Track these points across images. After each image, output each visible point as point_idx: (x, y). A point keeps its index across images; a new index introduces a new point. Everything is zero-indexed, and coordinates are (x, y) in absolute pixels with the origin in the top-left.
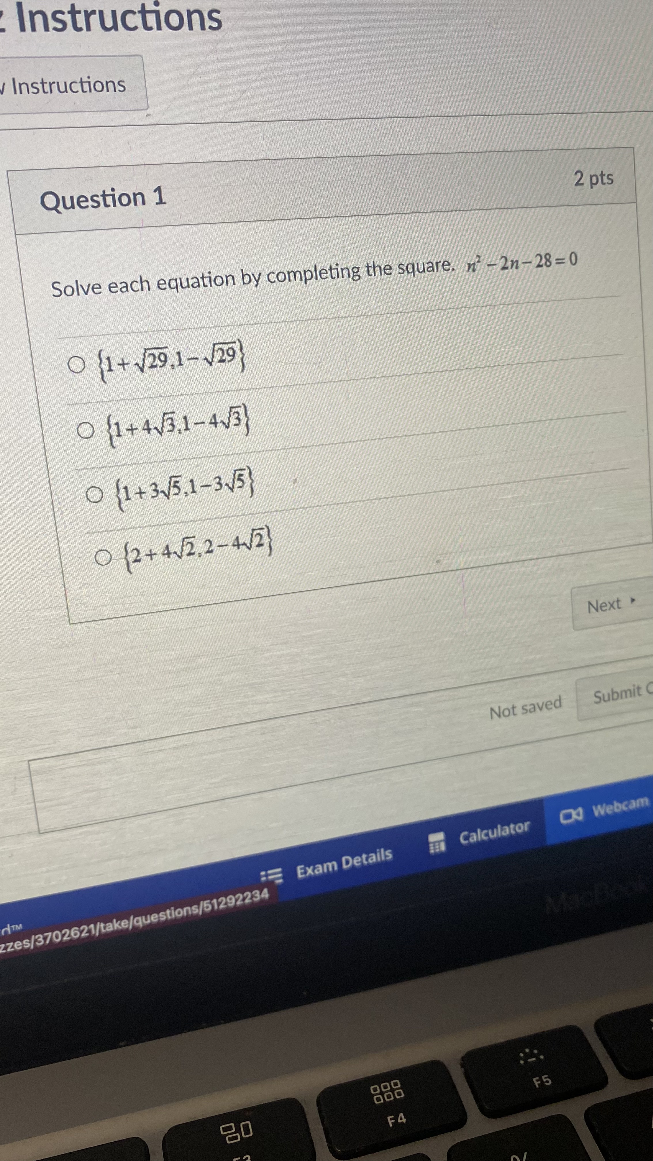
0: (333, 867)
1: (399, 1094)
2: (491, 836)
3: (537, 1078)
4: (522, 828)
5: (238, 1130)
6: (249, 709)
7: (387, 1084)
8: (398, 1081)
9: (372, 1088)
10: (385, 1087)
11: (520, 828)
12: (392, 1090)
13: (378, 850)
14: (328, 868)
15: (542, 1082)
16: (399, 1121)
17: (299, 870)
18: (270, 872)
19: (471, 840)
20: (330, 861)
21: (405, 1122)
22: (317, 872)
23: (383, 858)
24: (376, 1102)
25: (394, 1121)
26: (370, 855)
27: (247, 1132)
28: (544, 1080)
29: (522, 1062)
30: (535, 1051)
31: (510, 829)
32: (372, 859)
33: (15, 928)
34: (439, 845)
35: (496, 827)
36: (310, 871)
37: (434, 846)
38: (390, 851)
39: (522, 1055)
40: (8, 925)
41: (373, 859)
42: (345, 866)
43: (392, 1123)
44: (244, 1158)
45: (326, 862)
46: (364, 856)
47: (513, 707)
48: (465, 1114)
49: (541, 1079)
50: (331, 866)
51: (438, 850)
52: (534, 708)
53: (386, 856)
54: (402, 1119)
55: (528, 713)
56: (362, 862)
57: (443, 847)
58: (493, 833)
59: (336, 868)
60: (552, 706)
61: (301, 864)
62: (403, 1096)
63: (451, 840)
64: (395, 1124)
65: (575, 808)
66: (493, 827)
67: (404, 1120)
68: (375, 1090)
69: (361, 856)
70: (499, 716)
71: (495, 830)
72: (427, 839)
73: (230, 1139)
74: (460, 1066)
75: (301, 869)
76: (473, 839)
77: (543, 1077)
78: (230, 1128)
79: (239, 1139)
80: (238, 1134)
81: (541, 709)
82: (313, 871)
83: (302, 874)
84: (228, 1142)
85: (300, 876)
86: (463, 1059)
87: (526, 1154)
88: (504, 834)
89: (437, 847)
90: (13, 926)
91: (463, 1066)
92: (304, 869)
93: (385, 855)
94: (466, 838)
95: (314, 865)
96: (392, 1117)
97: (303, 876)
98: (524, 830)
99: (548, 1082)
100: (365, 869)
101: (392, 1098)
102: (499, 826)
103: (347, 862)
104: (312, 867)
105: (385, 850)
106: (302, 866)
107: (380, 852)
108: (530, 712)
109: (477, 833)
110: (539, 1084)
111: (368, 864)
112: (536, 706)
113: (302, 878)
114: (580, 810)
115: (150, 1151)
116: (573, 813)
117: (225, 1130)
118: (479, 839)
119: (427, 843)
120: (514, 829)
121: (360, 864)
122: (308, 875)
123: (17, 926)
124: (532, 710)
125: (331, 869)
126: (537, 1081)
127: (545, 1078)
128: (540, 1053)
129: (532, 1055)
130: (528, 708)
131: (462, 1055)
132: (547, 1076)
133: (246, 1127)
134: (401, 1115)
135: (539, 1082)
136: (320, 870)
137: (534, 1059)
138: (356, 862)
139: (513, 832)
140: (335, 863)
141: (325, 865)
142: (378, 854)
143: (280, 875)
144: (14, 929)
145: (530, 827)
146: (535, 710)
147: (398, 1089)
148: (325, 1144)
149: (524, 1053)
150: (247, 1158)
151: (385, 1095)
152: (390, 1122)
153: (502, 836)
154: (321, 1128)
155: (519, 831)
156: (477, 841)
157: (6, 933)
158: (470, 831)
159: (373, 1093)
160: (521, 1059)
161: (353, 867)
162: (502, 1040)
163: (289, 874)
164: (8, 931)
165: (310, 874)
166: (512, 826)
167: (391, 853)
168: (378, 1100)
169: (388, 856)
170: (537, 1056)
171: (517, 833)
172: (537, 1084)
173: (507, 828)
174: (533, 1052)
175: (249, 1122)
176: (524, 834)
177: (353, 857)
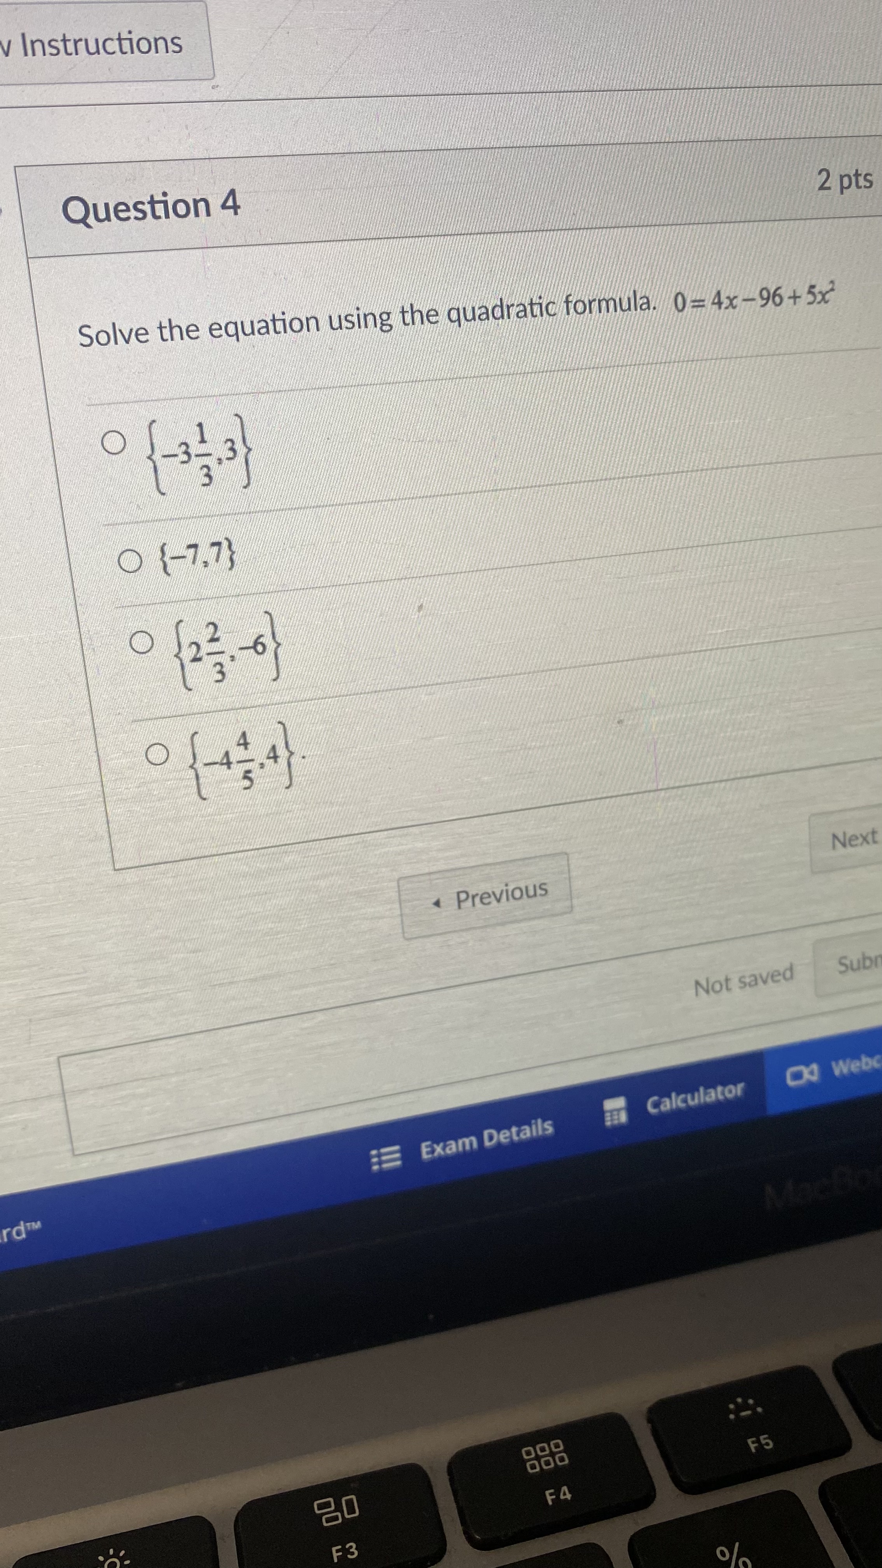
0: (471, 1144)
1: (562, 1459)
2: (691, 1103)
3: (754, 1439)
4: (734, 1091)
5: (339, 1508)
7: (545, 1445)
8: (559, 1441)
9: (524, 1451)
10: (543, 1450)
11: (730, 1092)
12: (552, 1454)
13: (533, 1121)
14: (464, 1145)
15: (761, 1445)
16: (562, 1497)
17: (425, 1148)
18: (383, 1150)
19: (662, 1108)
20: (467, 1136)
21: (569, 1499)
22: (448, 1151)
23: (540, 1133)
24: (530, 1471)
25: (554, 1497)
26: (523, 1128)
27: (351, 1510)
28: (763, 1442)
30: (751, 1401)
31: (716, 1093)
32: (525, 1134)
33: (31, 1226)
34: (618, 1115)
35: (698, 1090)
36: (439, 1150)
37: (611, 1116)
38: (550, 1122)
39: (732, 1406)
40: (22, 1223)
41: (527, 1133)
42: (487, 1144)
43: (552, 1500)
44: (348, 1546)
45: (461, 1137)
46: (514, 1129)
48: (653, 1488)
49: (758, 1441)
50: (469, 1143)
51: (616, 1122)
53: (544, 1130)
54: (566, 1494)
56: (511, 1137)
57: (623, 1118)
58: (693, 1099)
59: (475, 1145)
61: (425, 1140)
62: (567, 1462)
63: (635, 1108)
64: (557, 1500)
65: (807, 1065)
66: (693, 1089)
67: (569, 1496)
68: (528, 1453)
69: (509, 1128)
71: (696, 1095)
72: (602, 1106)
73: (328, 1521)
74: (645, 1422)
75: (427, 1147)
76: (666, 1106)
77: (762, 1438)
78: (328, 1505)
79: (340, 1521)
80: (339, 1514)
82: (444, 1149)
83: (428, 1153)
84: (325, 1524)
85: (425, 1156)
86: (650, 1411)
87: (737, 1544)
88: (708, 1100)
89: (616, 1117)
90: (28, 1224)
91: (650, 1420)
92: (431, 1146)
93: (544, 1128)
94: (656, 1105)
95: (445, 1141)
96: (552, 1491)
97: (430, 1156)
98: (736, 1095)
99: (767, 1444)
100: (514, 1146)
101: (552, 1466)
102: (702, 1089)
103: (491, 1138)
104: (441, 1145)
105: (544, 1121)
106: (428, 1143)
107: (536, 1124)
109: (670, 1097)
110: (755, 1448)
111: (519, 1140)
113: (428, 1159)
114: (815, 1067)
115: (218, 1535)
116: (805, 1071)
117: (320, 1507)
118: (674, 1106)
119: (602, 1113)
120: (723, 1093)
121: (508, 1140)
122: (436, 1154)
123: (33, 1223)
125: (468, 1147)
126: (753, 1442)
127: (765, 1439)
128: (757, 1404)
129: (746, 1407)
131: (649, 1405)
132: (766, 1436)
133: (350, 1503)
134: (565, 1489)
135: (756, 1445)
136: (453, 1148)
137: (749, 1412)
138: (503, 1137)
139: (721, 1097)
140: (474, 1139)
141: (460, 1142)
142: (534, 1127)
143: (398, 1155)
144: (29, 1228)
145: (745, 1091)
147: (560, 1452)
148: (460, 1528)
149: (736, 1403)
150: (351, 1547)
151: (543, 1460)
152: (549, 1499)
153: (705, 1102)
154: (454, 1505)
155: (729, 1096)
156: (672, 1110)
157: (19, 1233)
158: (662, 1096)
159: (526, 1457)
160: (731, 1412)
161: (499, 1145)
162: (704, 1385)
163: (410, 1154)
164: (21, 1231)
165: (439, 1154)
166: (720, 1089)
167: (551, 1125)
168: (533, 1468)
169: (547, 1130)
170: (753, 1408)
171: (726, 1099)
172: (753, 1447)
173: (712, 1091)
174: (747, 1403)
175: (354, 1497)
176: (737, 1101)
177: (499, 1131)
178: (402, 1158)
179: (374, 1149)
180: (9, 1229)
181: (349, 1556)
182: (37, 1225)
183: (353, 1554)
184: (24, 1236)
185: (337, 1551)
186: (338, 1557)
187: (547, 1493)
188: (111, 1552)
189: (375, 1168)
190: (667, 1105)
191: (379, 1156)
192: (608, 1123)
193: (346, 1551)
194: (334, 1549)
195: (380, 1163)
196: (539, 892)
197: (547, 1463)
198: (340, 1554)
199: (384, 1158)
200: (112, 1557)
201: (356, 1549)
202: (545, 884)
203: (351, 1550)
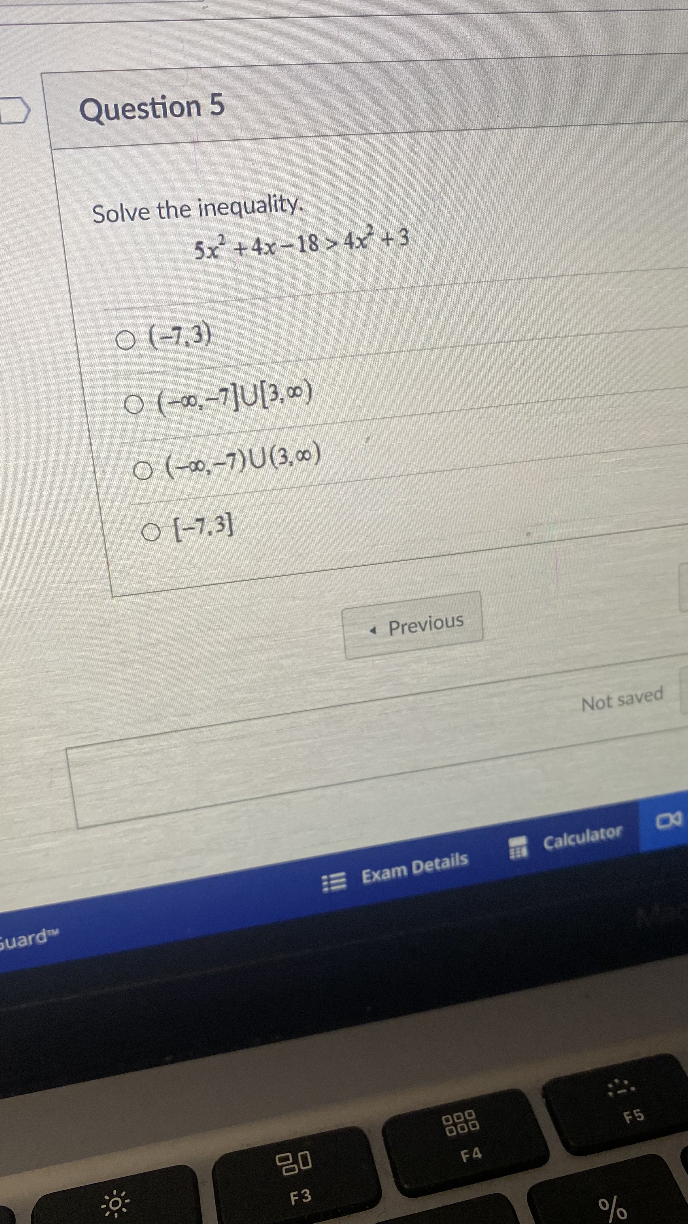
0: (402, 872)
1: (474, 1126)
2: (579, 842)
3: (628, 1112)
4: (614, 832)
5: (296, 1161)
6: (311, 696)
7: (460, 1114)
8: (472, 1111)
9: (443, 1118)
10: (459, 1118)
11: (611, 833)
13: (452, 855)
14: (396, 873)
15: (634, 1118)
16: (474, 1156)
17: (365, 874)
18: (332, 876)
19: (556, 846)
20: (399, 865)
21: (480, 1158)
22: (384, 878)
23: (458, 864)
24: (449, 1135)
25: (468, 1156)
26: (444, 859)
27: (305, 1163)
28: (636, 1115)
29: (611, 1094)
30: (626, 1082)
31: (600, 835)
32: (446, 865)
33: (51, 932)
34: (520, 850)
35: (585, 832)
36: (376, 876)
37: (515, 851)
38: (465, 855)
39: (610, 1086)
40: (44, 930)
41: (446, 864)
42: (415, 872)
43: (466, 1158)
44: (303, 1192)
45: (394, 866)
46: (437, 861)
47: (609, 699)
48: (547, 1151)
49: (632, 1114)
50: (400, 871)
51: (519, 856)
52: (632, 699)
53: (461, 861)
54: (477, 1154)
55: (625, 705)
56: (434, 867)
57: (525, 853)
58: (581, 838)
59: (405, 873)
60: (652, 698)
61: (366, 868)
62: (478, 1128)
63: (534, 845)
64: (470, 1159)
65: (673, 812)
66: (581, 831)
67: (479, 1156)
68: (447, 1120)
69: (433, 860)
70: (592, 708)
71: (583, 835)
72: (507, 843)
73: (287, 1171)
74: (541, 1097)
75: (367, 873)
76: (558, 844)
77: (635, 1111)
78: (287, 1159)
79: (297, 1171)
80: (295, 1166)
81: (639, 701)
82: (380, 875)
83: (368, 879)
84: (285, 1174)
85: (365, 881)
86: (545, 1088)
87: (615, 1197)
88: (593, 839)
89: (519, 852)
90: (49, 931)
91: (545, 1096)
92: (370, 873)
93: (460, 860)
94: (551, 843)
95: (381, 869)
96: (467, 1151)
97: (369, 881)
98: (615, 835)
99: (640, 1117)
100: (436, 874)
101: (466, 1131)
102: (588, 831)
103: (418, 867)
104: (379, 872)
105: (461, 854)
106: (368, 870)
107: (455, 856)
108: (627, 703)
109: (562, 837)
110: (630, 1120)
111: (441, 869)
112: (635, 698)
113: (368, 883)
114: (679, 814)
115: (199, 1181)
116: (671, 817)
117: (281, 1160)
118: (566, 844)
119: (507, 848)
120: (605, 835)
121: (432, 869)
122: (374, 880)
123: (53, 930)
124: (630, 702)
125: (399, 874)
126: (628, 1115)
127: (637, 1113)
128: (631, 1085)
129: (622, 1086)
130: (625, 699)
131: (544, 1083)
132: (638, 1110)
133: (304, 1158)
134: (476, 1149)
135: (630, 1117)
136: (388, 874)
137: (624, 1091)
138: (428, 867)
139: (603, 837)
140: (404, 868)
141: (393, 870)
142: (453, 859)
143: (344, 880)
144: (49, 934)
145: (623, 833)
146: (632, 702)
147: (473, 1120)
148: (392, 1180)
149: (614, 1083)
150: (305, 1193)
151: (459, 1126)
152: (464, 1158)
153: (591, 842)
154: (388, 1161)
155: (610, 836)
156: (563, 847)
157: (41, 938)
158: (556, 836)
159: (445, 1123)
160: (610, 1090)
161: (425, 873)
162: (588, 1068)
163: (354, 879)
164: (43, 936)
165: (376, 879)
166: (602, 831)
167: (467, 858)
168: (451, 1132)
169: (464, 861)
170: (627, 1088)
171: (607, 839)
172: (628, 1119)
173: (596, 833)
174: (623, 1083)
175: (307, 1152)
176: (616, 840)
177: (424, 862)
178: (348, 883)
179: (324, 874)
180: (33, 935)
181: (304, 1200)
182: (56, 932)
183: (307, 1198)
184: (45, 940)
185: (295, 1196)
186: (295, 1200)
188: (115, 1192)
189: (326, 890)
190: (560, 843)
191: (329, 880)
193: (302, 1196)
194: (292, 1194)
195: (329, 886)
197: (463, 1129)
198: (297, 1198)
199: (332, 882)
200: (116, 1196)
201: (309, 1194)
203: (306, 1195)
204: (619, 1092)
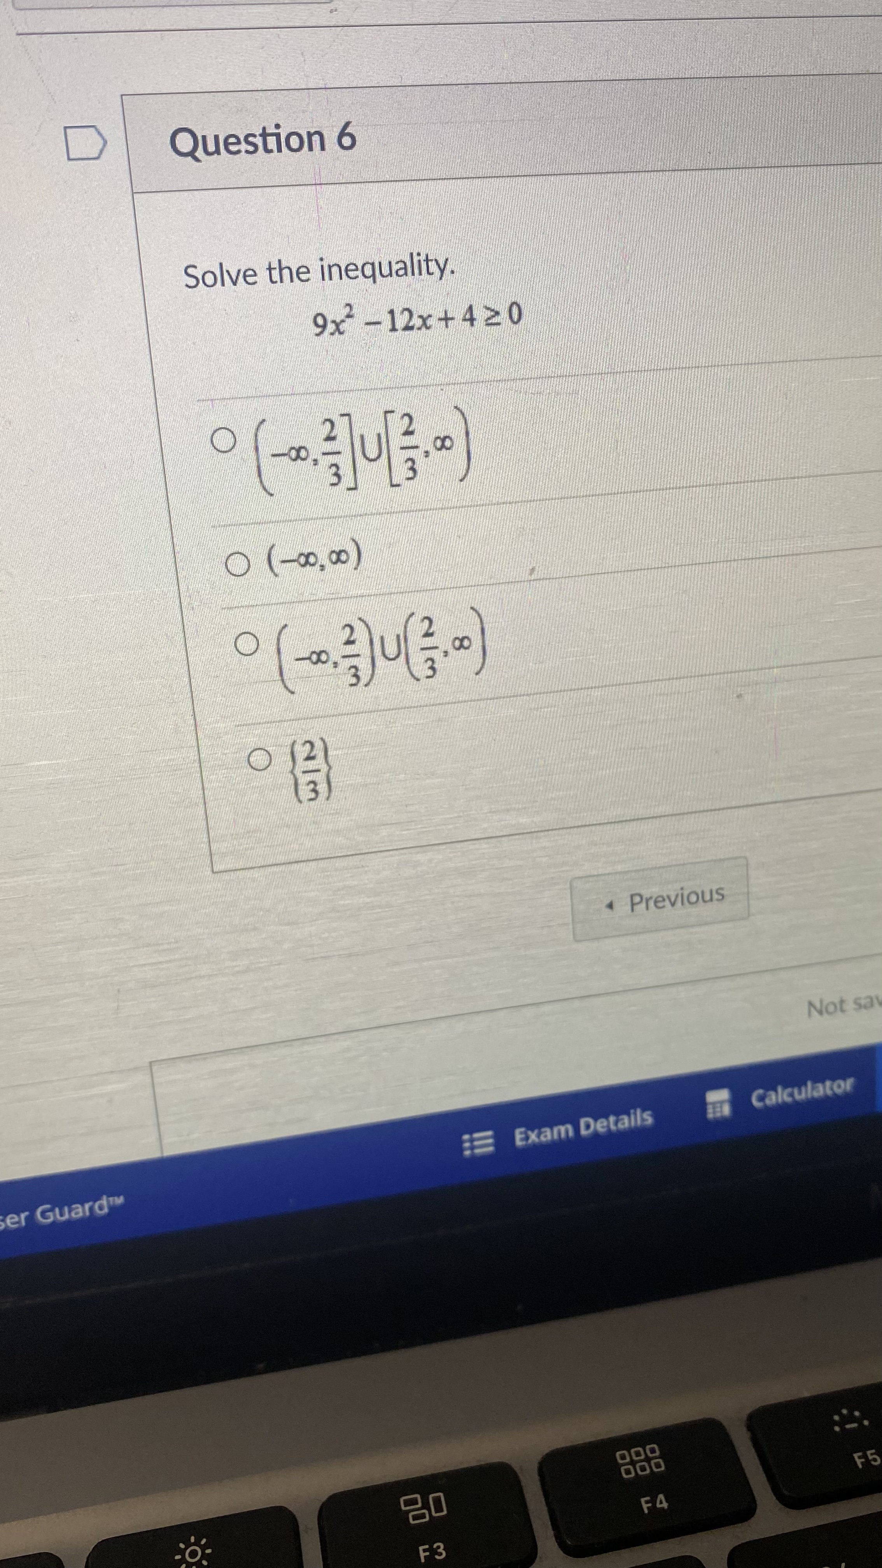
0: (567, 1132)
1: (658, 1466)
2: (797, 1097)
3: (860, 1454)
4: (843, 1086)
5: (426, 1506)
7: (640, 1449)
8: (655, 1446)
9: (618, 1454)
10: (638, 1454)
11: (839, 1086)
12: (648, 1460)
13: (632, 1111)
14: (559, 1133)
15: (868, 1461)
16: (658, 1505)
17: (519, 1134)
18: (476, 1135)
19: (768, 1102)
20: (563, 1124)
21: (666, 1507)
22: (543, 1139)
23: (639, 1122)
24: (625, 1476)
25: (650, 1505)
26: (621, 1117)
27: (439, 1509)
28: (870, 1457)
29: (837, 1429)
30: (857, 1414)
31: (824, 1088)
32: (624, 1124)
33: (114, 1200)
34: (721, 1107)
35: (806, 1085)
36: (533, 1137)
37: (714, 1108)
38: (649, 1112)
39: (836, 1418)
40: (105, 1197)
41: (626, 1123)
42: (584, 1132)
43: (648, 1508)
44: (435, 1546)
45: (556, 1125)
46: (612, 1119)
48: (754, 1501)
49: (865, 1456)
50: (564, 1131)
51: (718, 1115)
53: (643, 1120)
54: (662, 1503)
56: (608, 1126)
57: (726, 1110)
58: (800, 1093)
59: (571, 1134)
61: (519, 1127)
62: (663, 1469)
63: (739, 1101)
64: (653, 1509)
66: (800, 1083)
67: (665, 1505)
68: (623, 1457)
69: (607, 1117)
71: (803, 1089)
72: (704, 1097)
73: (415, 1518)
74: (744, 1430)
76: (771, 1100)
77: (869, 1453)
78: (415, 1502)
79: (427, 1519)
80: (425, 1511)
82: (538, 1136)
83: (522, 1140)
84: (412, 1522)
85: (519, 1143)
86: (751, 1417)
87: (843, 1565)
88: (816, 1094)
89: (718, 1109)
90: (111, 1199)
91: (750, 1427)
92: (525, 1133)
93: (643, 1118)
94: (761, 1099)
95: (540, 1128)
96: (648, 1498)
97: (524, 1143)
98: (845, 1089)
99: (875, 1460)
100: (610, 1135)
101: (648, 1472)
102: (809, 1084)
103: (588, 1126)
104: (536, 1131)
105: (643, 1110)
106: (523, 1129)
107: (635, 1114)
109: (776, 1091)
110: (862, 1463)
111: (617, 1130)
113: (521, 1145)
115: (300, 1528)
117: (407, 1503)
118: (780, 1100)
119: (704, 1104)
120: (832, 1089)
121: (605, 1129)
122: (530, 1141)
123: (116, 1198)
125: (563, 1135)
126: (859, 1457)
127: (872, 1454)
128: (863, 1417)
129: (852, 1419)
131: (749, 1411)
132: (873, 1451)
133: (437, 1501)
134: (661, 1497)
135: (863, 1460)
136: (548, 1135)
137: (855, 1425)
138: (600, 1126)
139: (829, 1092)
140: (570, 1127)
141: (555, 1130)
142: (632, 1117)
143: (490, 1141)
144: (111, 1203)
145: (856, 1087)
147: (656, 1458)
148: (551, 1533)
149: (840, 1414)
150: (439, 1547)
151: (638, 1466)
152: (645, 1507)
153: (813, 1098)
154: (545, 1508)
155: (838, 1091)
156: (777, 1104)
157: (101, 1208)
158: (767, 1089)
159: (620, 1461)
160: (836, 1423)
161: (596, 1135)
162: (806, 1394)
163: (504, 1140)
164: (103, 1205)
165: (533, 1142)
166: (828, 1083)
167: (651, 1116)
168: (628, 1473)
169: (647, 1120)
170: (859, 1421)
171: (835, 1094)
172: (859, 1462)
173: (820, 1086)
174: (853, 1414)
175: (441, 1494)
176: (846, 1096)
177: (596, 1120)
178: (496, 1145)
179: (467, 1133)
180: (91, 1203)
181: (437, 1557)
182: (119, 1200)
183: (441, 1554)
184: (106, 1210)
185: (424, 1551)
186: (425, 1557)
187: (643, 1500)
188: (193, 1539)
189: (467, 1153)
190: (773, 1099)
191: (472, 1140)
192: (710, 1115)
193: (433, 1552)
194: (421, 1548)
195: (472, 1148)
196: (715, 896)
197: (643, 1469)
198: (427, 1554)
199: (476, 1143)
200: (194, 1544)
201: (444, 1549)
202: (722, 889)
203: (439, 1551)
204: (848, 1426)
